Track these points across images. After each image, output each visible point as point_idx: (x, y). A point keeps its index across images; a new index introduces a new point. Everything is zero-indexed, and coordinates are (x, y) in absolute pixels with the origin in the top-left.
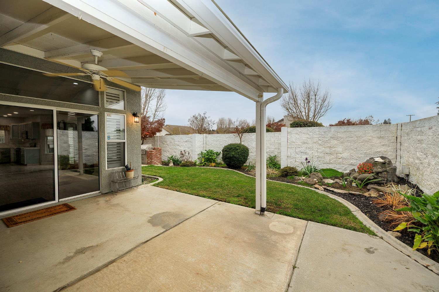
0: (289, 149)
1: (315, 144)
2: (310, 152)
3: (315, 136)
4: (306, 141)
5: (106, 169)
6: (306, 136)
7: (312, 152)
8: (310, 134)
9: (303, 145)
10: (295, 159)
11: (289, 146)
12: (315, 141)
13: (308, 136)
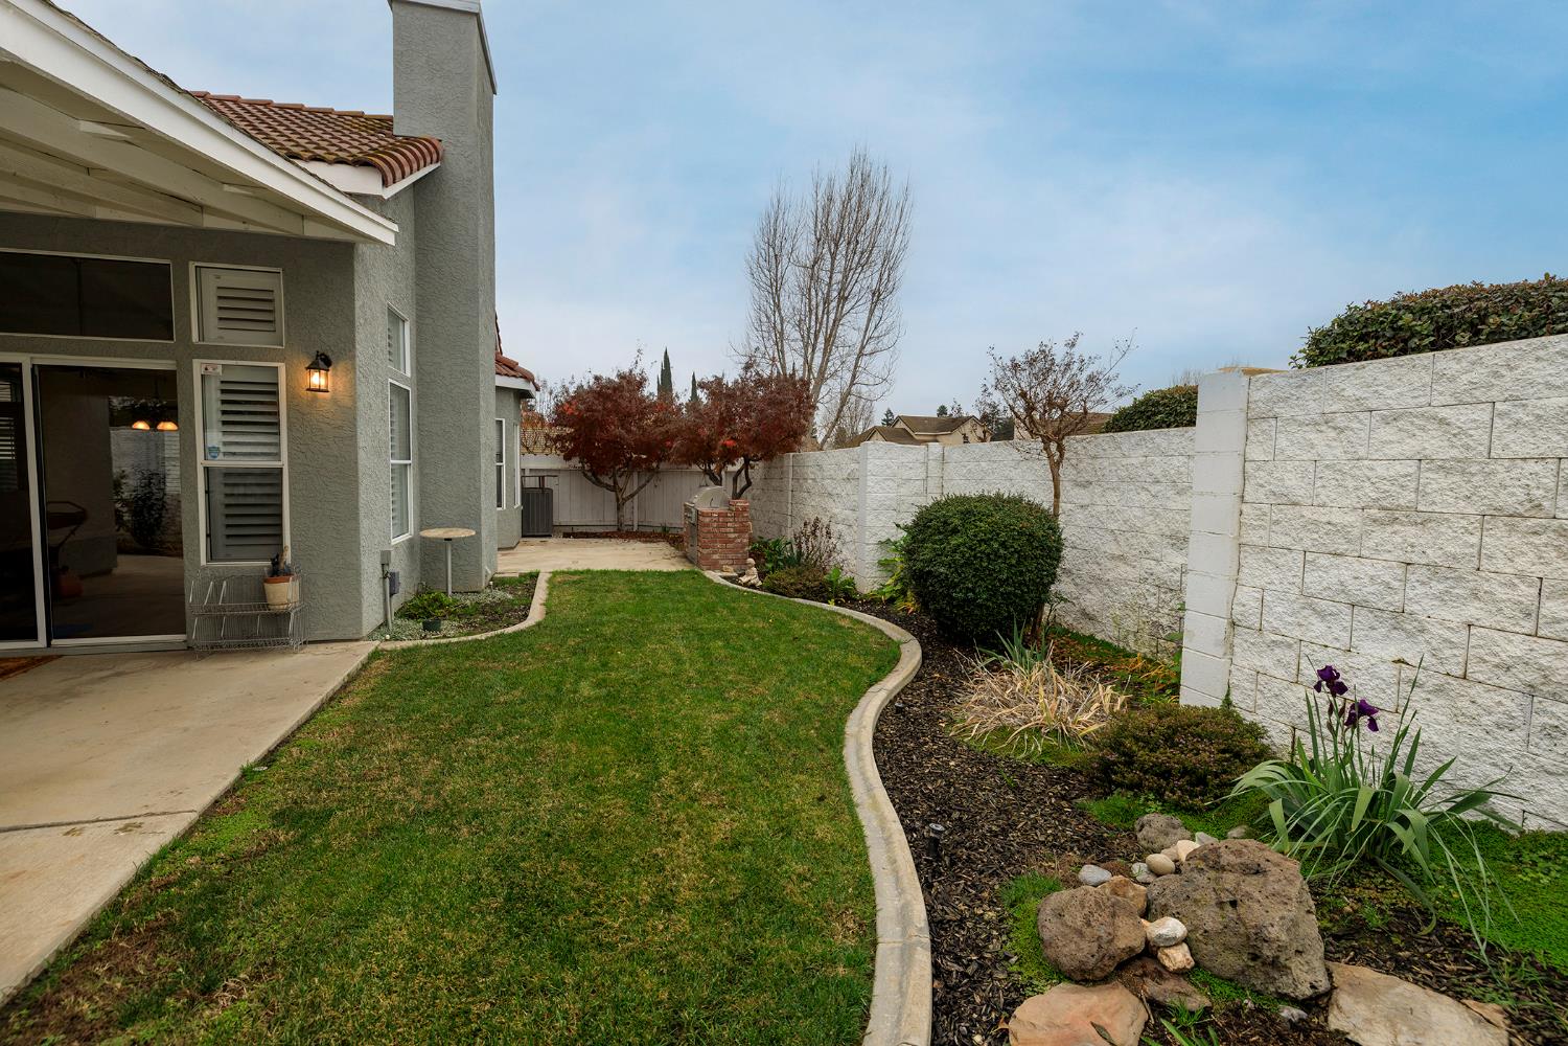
0: (1251, 560)
1: (1512, 529)
2: (1443, 615)
3: (1519, 443)
4: (1406, 498)
5: (203, 562)
6: (1411, 446)
7: (1473, 611)
8: (1457, 416)
9: (1379, 535)
10: (1289, 656)
11: (1252, 537)
12: (1506, 500)
13: (1433, 443)
